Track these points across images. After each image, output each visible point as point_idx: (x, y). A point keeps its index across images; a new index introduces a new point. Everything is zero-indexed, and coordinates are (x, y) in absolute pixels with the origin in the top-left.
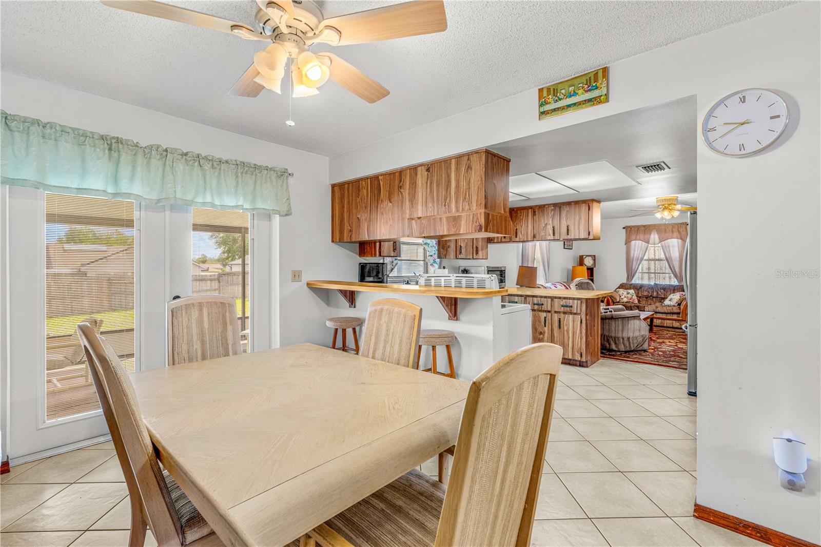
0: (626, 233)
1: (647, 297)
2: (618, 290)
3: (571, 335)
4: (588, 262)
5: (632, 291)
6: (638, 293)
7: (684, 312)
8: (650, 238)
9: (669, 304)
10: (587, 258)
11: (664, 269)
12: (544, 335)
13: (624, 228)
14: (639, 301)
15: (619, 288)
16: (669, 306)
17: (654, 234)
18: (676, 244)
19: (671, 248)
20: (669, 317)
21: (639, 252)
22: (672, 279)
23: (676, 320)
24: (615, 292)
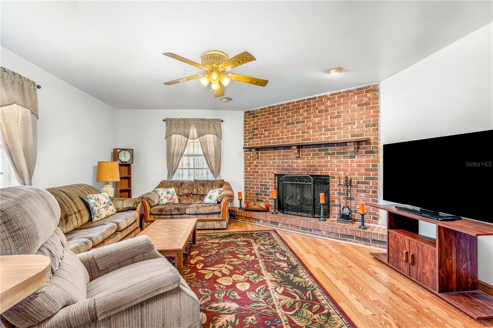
0: (167, 126)
1: (187, 195)
2: (157, 189)
4: (125, 157)
5: (172, 190)
6: (179, 191)
7: (224, 210)
8: (189, 132)
9: (209, 202)
10: (123, 152)
11: (202, 164)
13: (164, 120)
14: (180, 200)
15: (159, 187)
16: (210, 205)
17: (193, 128)
18: (212, 140)
19: (208, 144)
20: (210, 217)
21: (179, 147)
22: (209, 175)
23: (216, 221)
24: (153, 193)
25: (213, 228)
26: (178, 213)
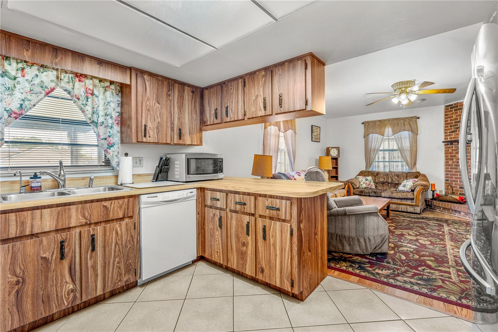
0: (365, 128)
1: (383, 183)
2: (358, 177)
3: (278, 252)
4: (334, 153)
5: (370, 178)
6: (375, 179)
7: (417, 197)
8: (384, 131)
9: (403, 189)
10: (333, 149)
11: (397, 158)
12: (247, 247)
13: (363, 123)
14: (376, 186)
15: (359, 175)
16: (403, 192)
17: (388, 127)
18: (407, 137)
19: (403, 139)
20: (404, 202)
21: (375, 143)
22: (404, 167)
23: (410, 205)
24: (355, 179)
25: (406, 211)
26: (375, 195)
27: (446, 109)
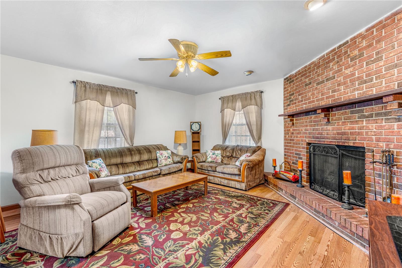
0: (221, 103)
1: (228, 157)
4: (196, 128)
5: (218, 152)
6: (223, 153)
7: (243, 173)
8: (236, 105)
13: (220, 99)
14: (222, 160)
15: (212, 149)
17: (239, 102)
18: (254, 110)
19: (250, 114)
20: (233, 178)
21: (229, 118)
22: (250, 141)
23: (238, 182)
25: (235, 187)
26: (211, 170)
27: (285, 82)
